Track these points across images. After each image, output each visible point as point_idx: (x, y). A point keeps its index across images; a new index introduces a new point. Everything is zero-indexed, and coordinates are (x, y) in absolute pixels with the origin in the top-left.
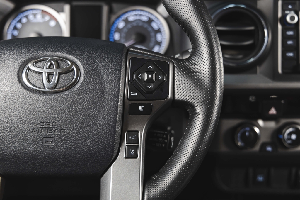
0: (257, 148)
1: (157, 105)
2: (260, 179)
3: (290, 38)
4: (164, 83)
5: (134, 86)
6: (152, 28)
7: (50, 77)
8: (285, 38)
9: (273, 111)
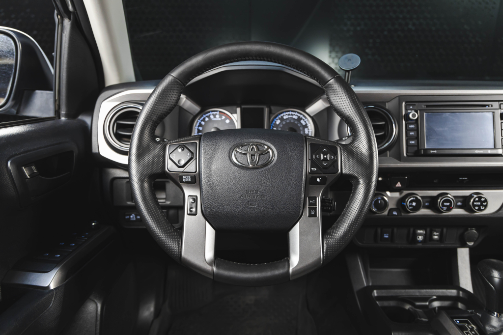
0: (386, 213)
1: (331, 178)
2: (386, 236)
3: (412, 130)
4: (335, 162)
5: (314, 163)
6: (302, 124)
7: (253, 157)
8: (408, 130)
9: (399, 185)
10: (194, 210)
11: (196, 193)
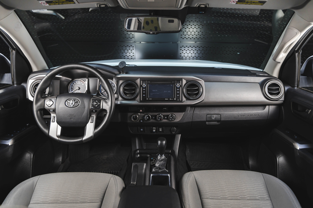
0: (138, 121)
1: (98, 110)
2: (142, 130)
3: (144, 91)
4: (100, 105)
5: (93, 105)
7: (72, 103)
8: (143, 91)
9: (141, 111)
10: (54, 121)
11: (55, 115)
